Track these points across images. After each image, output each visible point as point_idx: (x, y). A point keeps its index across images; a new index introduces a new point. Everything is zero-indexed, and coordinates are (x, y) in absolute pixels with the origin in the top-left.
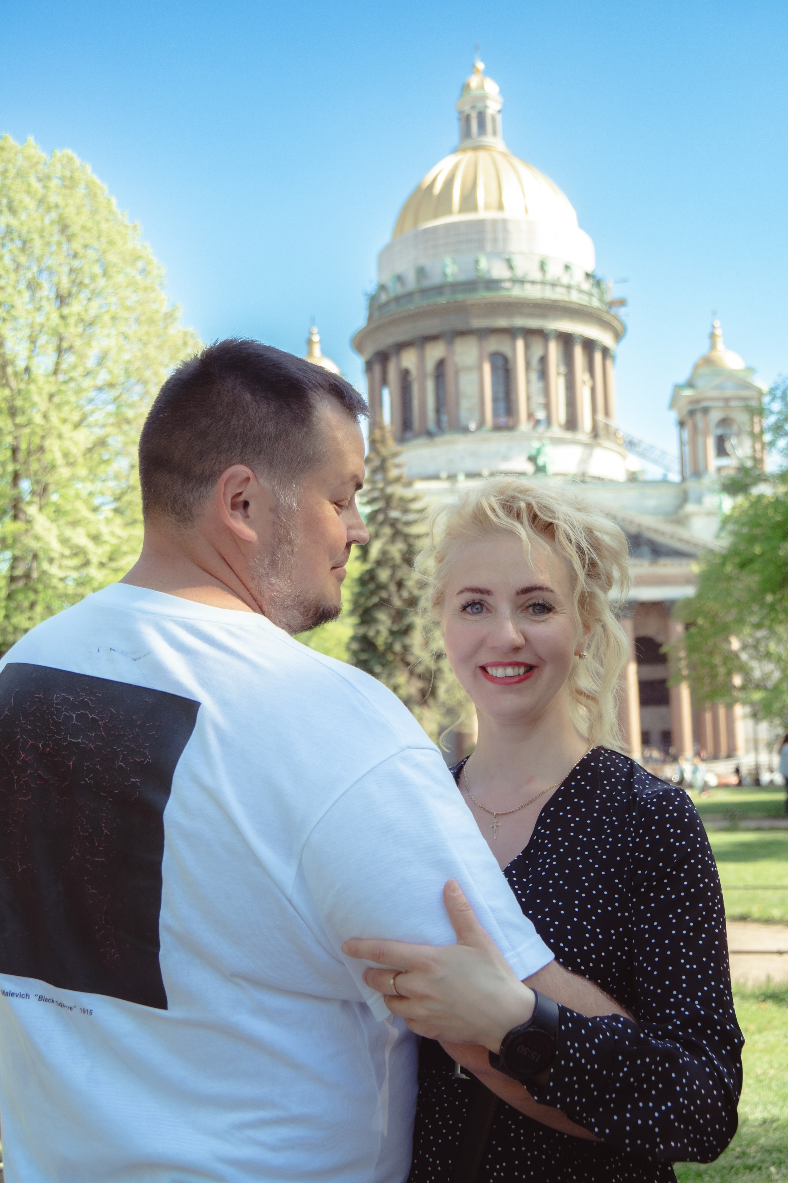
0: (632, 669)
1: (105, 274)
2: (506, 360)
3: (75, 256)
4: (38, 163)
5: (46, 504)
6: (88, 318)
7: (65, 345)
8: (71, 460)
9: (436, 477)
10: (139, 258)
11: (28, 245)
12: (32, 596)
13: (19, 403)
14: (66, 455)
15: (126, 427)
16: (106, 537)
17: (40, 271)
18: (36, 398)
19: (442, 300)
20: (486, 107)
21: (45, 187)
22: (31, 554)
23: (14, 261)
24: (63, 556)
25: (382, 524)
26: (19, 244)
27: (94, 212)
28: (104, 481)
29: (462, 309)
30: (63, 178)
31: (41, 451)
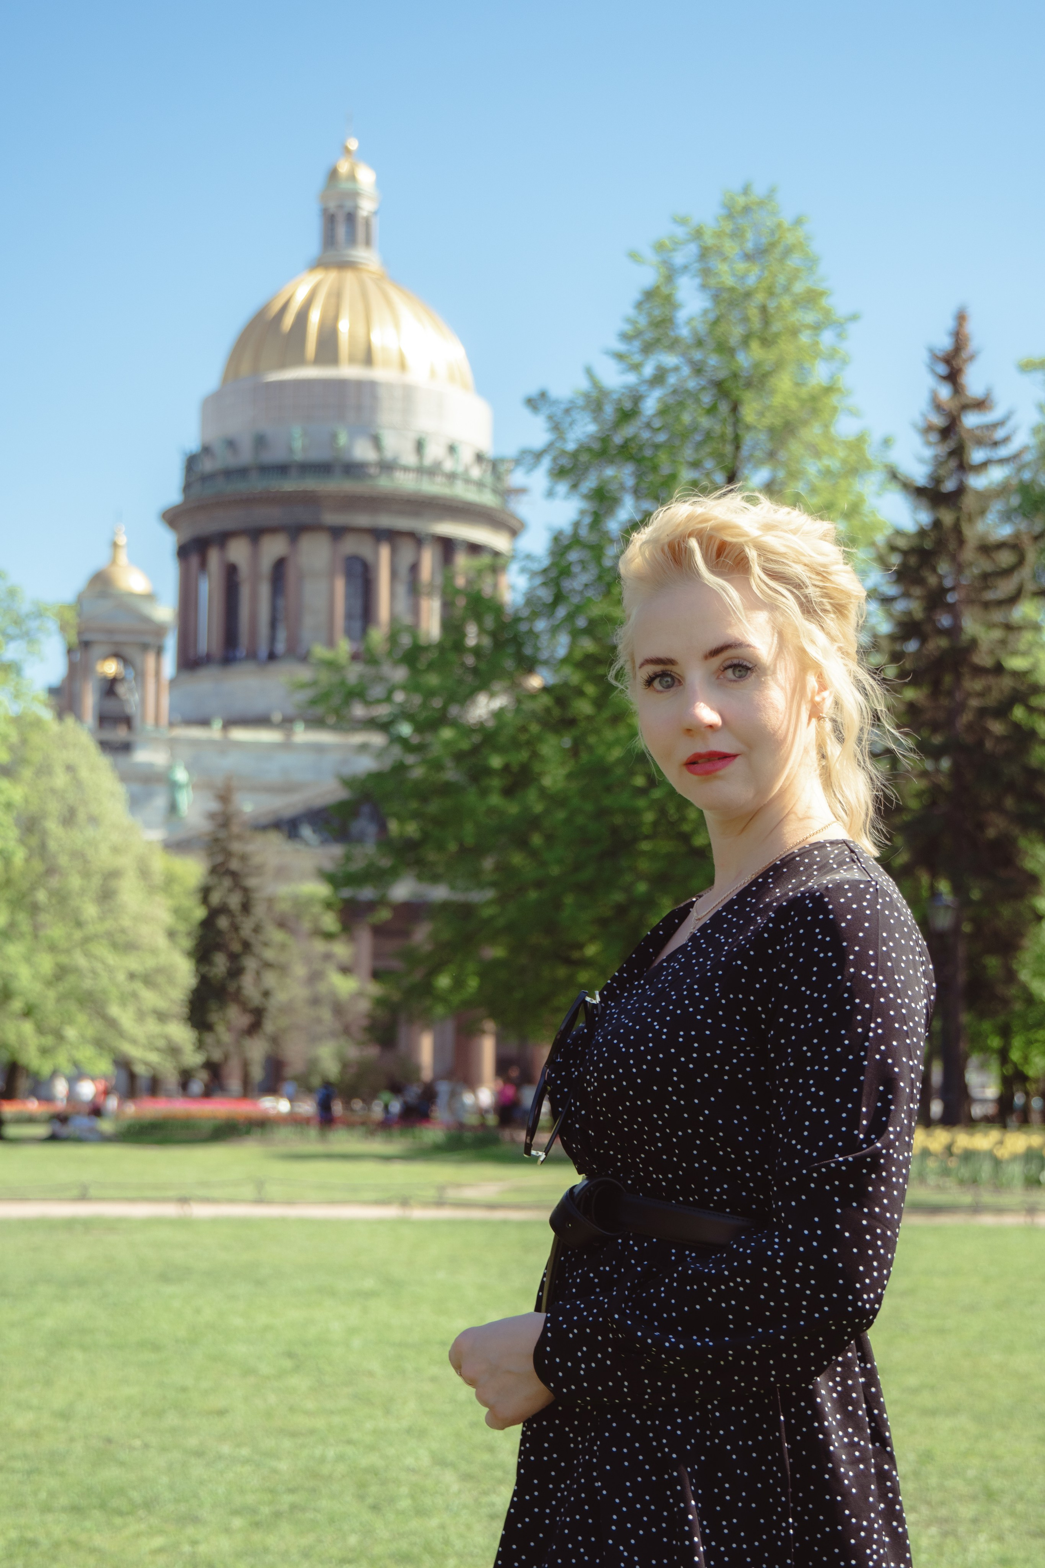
2: (365, 566)
20: (356, 207)
29: (313, 499)
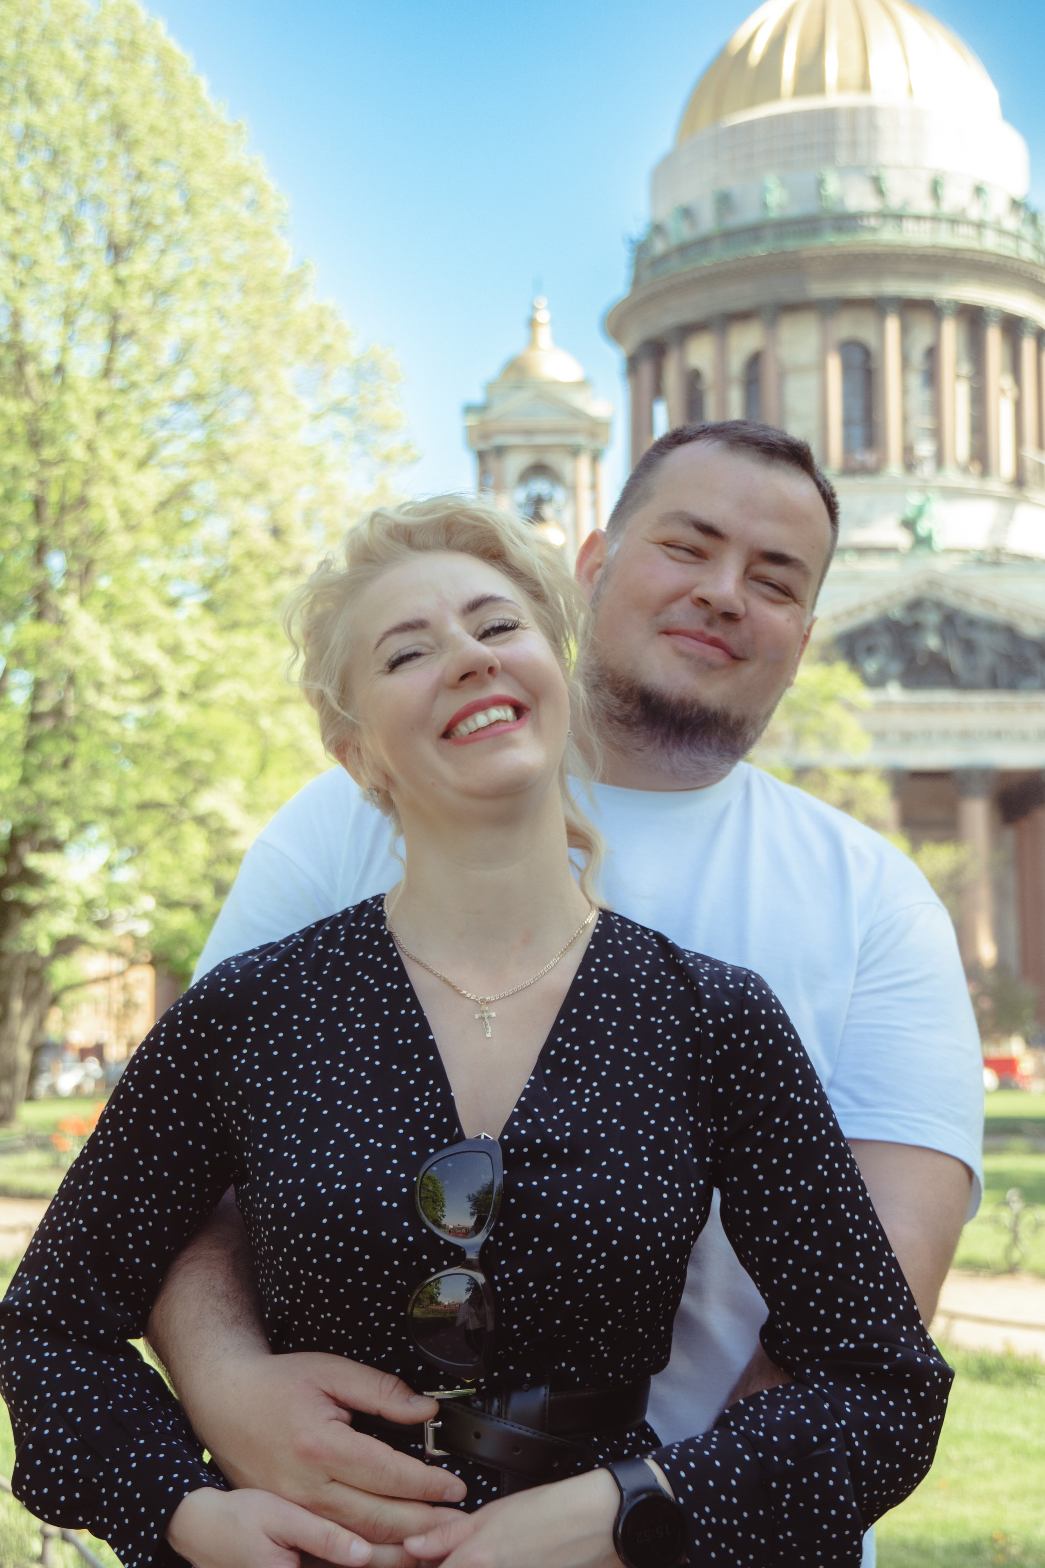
1: (189, 208)
2: (867, 353)
3: (139, 177)
4: (76, 16)
5: (90, 595)
6: (161, 282)
7: (123, 328)
8: (133, 522)
11: (61, 158)
12: (67, 747)
13: (46, 424)
14: (124, 513)
15: (222, 468)
16: (191, 648)
17: (82, 202)
18: (74, 417)
19: (759, 251)
21: (89, 59)
22: (65, 677)
23: (38, 184)
24: (119, 680)
26: (43, 155)
27: (171, 101)
28: (186, 556)
29: (793, 266)
30: (119, 43)
31: (84, 506)
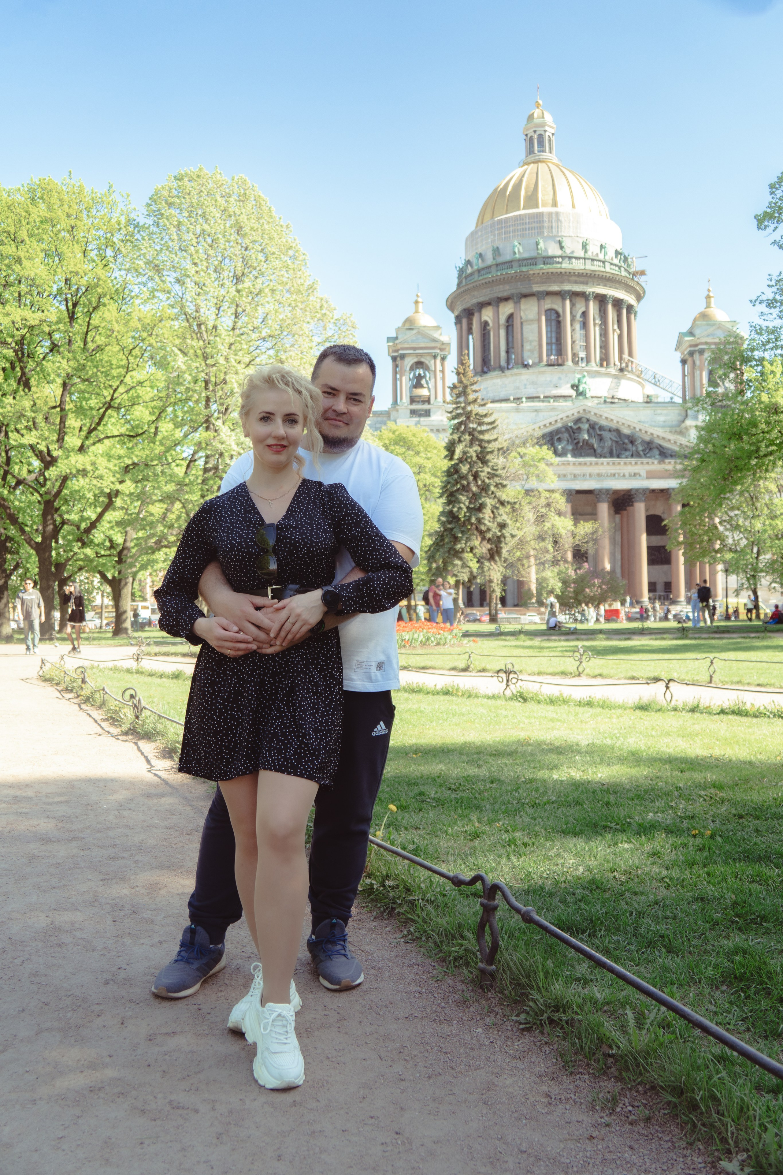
0: (644, 537)
1: (267, 260)
2: (558, 315)
3: (246, 248)
4: (222, 185)
6: (255, 290)
7: (240, 310)
9: (506, 400)
10: (290, 248)
13: (209, 350)
17: (223, 260)
19: (511, 271)
20: (544, 131)
21: (227, 202)
22: (218, 453)
25: (463, 433)
27: (260, 217)
29: (526, 278)
30: (239, 195)
31: (224, 383)
